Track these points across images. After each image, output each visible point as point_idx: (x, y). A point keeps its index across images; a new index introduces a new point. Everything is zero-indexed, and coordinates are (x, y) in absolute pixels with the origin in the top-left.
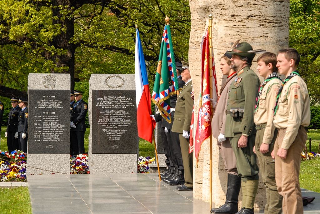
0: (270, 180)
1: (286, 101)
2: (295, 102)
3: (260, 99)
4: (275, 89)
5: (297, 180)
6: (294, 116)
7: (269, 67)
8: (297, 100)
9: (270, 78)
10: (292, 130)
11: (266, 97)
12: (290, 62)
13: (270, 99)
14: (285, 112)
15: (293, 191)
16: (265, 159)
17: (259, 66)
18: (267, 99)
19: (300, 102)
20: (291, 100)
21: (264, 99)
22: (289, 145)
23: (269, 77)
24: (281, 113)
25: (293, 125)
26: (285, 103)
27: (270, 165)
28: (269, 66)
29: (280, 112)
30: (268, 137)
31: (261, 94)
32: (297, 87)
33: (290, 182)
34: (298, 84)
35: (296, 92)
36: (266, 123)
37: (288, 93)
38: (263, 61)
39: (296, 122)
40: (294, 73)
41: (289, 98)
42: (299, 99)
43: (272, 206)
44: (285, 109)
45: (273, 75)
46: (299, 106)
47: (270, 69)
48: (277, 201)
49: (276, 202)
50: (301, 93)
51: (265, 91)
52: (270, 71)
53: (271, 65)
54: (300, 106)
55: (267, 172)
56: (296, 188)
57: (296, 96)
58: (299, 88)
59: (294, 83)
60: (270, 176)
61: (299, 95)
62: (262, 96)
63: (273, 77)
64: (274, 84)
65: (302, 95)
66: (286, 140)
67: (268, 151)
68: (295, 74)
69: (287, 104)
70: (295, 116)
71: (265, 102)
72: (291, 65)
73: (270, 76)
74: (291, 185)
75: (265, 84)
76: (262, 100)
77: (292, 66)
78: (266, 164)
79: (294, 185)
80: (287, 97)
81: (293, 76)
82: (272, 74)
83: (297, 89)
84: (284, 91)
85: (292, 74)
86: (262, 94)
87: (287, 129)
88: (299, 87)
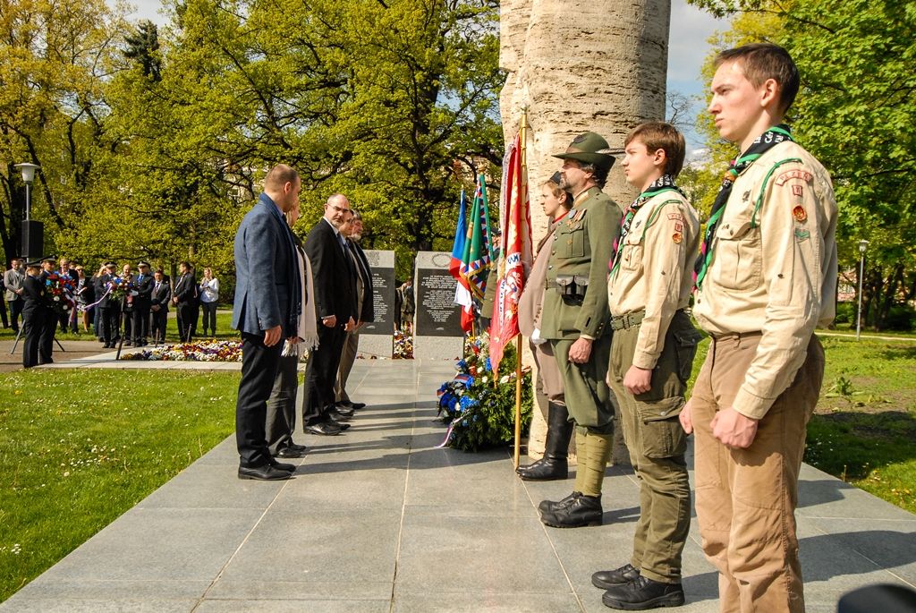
0: (654, 466)
1: (754, 230)
2: (797, 235)
3: (624, 243)
4: (671, 217)
5: (790, 534)
6: (796, 290)
7: (657, 159)
8: (802, 227)
9: (657, 189)
10: (791, 346)
11: (642, 239)
12: (763, 92)
13: (655, 243)
14: (742, 276)
15: (776, 574)
16: (639, 410)
17: (628, 156)
18: (648, 244)
19: (814, 235)
20: (775, 226)
21: (637, 243)
22: (769, 405)
23: (654, 185)
24: (725, 277)
25: (792, 325)
26: (749, 239)
27: (653, 426)
28: (655, 158)
29: (723, 272)
30: (648, 350)
31: (628, 230)
32: (802, 175)
33: (764, 541)
34: (802, 167)
35: (801, 196)
36: (640, 310)
37: (762, 202)
38: (642, 142)
39: (806, 314)
40: (775, 133)
41: (766, 222)
42: (812, 222)
43: (657, 538)
44: (746, 263)
45: (664, 180)
46: (811, 247)
47: (657, 166)
48: (673, 522)
49: (670, 526)
50: (818, 201)
51: (638, 224)
52: (658, 170)
53: (662, 154)
54: (816, 250)
55: (645, 446)
56: (785, 564)
57: (798, 209)
58: (810, 182)
59: (789, 161)
60: (652, 456)
61: (810, 207)
62: (633, 236)
63: (664, 187)
64: (667, 202)
65: (820, 210)
66: (760, 382)
67: (649, 389)
68: (782, 135)
69: (753, 244)
70: (802, 291)
71: (640, 250)
72: (764, 102)
73: (657, 183)
74: (767, 552)
75: (639, 204)
76: (631, 246)
77: (767, 107)
78: (641, 424)
79: (781, 554)
80: (757, 217)
81: (773, 144)
82: (661, 179)
83: (803, 183)
84: (741, 196)
85: (770, 136)
86: (631, 230)
87: (764, 339)
88: (809, 178)
